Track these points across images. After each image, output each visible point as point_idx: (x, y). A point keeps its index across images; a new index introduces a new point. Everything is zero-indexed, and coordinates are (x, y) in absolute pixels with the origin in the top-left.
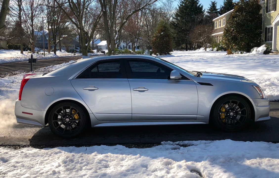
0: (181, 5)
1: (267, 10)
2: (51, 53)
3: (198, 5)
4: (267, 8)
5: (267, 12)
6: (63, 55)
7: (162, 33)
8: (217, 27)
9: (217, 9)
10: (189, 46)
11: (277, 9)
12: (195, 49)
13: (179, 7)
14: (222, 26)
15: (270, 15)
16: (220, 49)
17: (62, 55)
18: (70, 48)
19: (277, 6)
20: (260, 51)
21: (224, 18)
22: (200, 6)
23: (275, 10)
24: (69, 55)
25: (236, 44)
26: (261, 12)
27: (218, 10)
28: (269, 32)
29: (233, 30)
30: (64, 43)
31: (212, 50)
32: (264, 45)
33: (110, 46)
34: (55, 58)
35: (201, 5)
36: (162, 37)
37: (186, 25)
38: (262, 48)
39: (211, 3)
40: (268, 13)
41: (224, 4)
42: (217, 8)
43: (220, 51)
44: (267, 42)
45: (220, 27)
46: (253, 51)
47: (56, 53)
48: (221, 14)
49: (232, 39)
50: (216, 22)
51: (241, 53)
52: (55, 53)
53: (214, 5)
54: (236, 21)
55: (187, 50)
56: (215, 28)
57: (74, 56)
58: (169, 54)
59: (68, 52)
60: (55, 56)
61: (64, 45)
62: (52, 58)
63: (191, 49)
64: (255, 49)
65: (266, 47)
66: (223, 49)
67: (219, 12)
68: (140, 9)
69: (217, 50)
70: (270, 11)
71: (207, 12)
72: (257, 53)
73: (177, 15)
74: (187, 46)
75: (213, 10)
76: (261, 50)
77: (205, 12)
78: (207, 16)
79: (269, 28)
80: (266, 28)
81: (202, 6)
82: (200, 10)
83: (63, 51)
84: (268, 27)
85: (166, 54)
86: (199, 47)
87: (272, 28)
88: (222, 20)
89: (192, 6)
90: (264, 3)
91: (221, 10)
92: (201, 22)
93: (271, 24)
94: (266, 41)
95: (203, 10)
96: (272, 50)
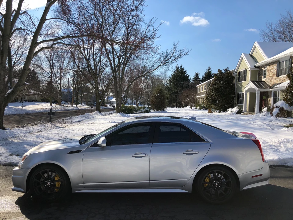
0: (173, 74)
1: (239, 80)
2: (74, 105)
3: (186, 75)
4: (239, 78)
5: (239, 82)
6: (83, 107)
7: (159, 94)
8: (199, 91)
9: (200, 78)
10: (178, 104)
11: (247, 80)
12: (183, 107)
13: (172, 75)
14: (203, 91)
15: (241, 85)
16: (202, 108)
17: (82, 107)
18: (89, 103)
19: (247, 77)
20: (234, 111)
21: (205, 85)
22: (187, 76)
23: (246, 80)
24: (88, 108)
25: (215, 105)
26: (234, 81)
27: (200, 79)
28: (240, 97)
29: (213, 94)
30: (85, 99)
31: (196, 109)
32: (237, 107)
33: (118, 103)
34: (76, 110)
35: (188, 75)
36: (158, 97)
37: (176, 89)
38: (236, 109)
39: (195, 74)
40: (240, 82)
41: (205, 75)
42: (200, 77)
43: (202, 109)
44: (239, 104)
45: (202, 91)
46: (228, 111)
47: (78, 106)
48: (203, 82)
49: (212, 101)
50: (199, 88)
51: (219, 112)
52: (77, 106)
53: (197, 75)
54: (215, 88)
55: (176, 108)
56: (199, 92)
57: (91, 109)
58: (164, 110)
59: (88, 105)
60: (76, 109)
61: (84, 100)
62: (74, 109)
63: (179, 107)
64: (230, 109)
65: (238, 108)
66: (204, 108)
67: (201, 80)
68: (142, 76)
69: (200, 109)
70: (241, 81)
71: (192, 80)
72: (232, 113)
73: (170, 81)
74: (176, 104)
75: (197, 79)
76: (235, 111)
77: (191, 80)
78: (192, 83)
79: (241, 94)
80: (238, 94)
81: (189, 76)
82: (187, 78)
83: (84, 104)
84: (240, 93)
85: (161, 110)
86: (186, 106)
87: (243, 94)
88: (203, 86)
89: (181, 75)
90: (237, 75)
91: (203, 79)
92: (188, 87)
93: (242, 91)
94: (238, 103)
95: (189, 78)
96: (243, 111)
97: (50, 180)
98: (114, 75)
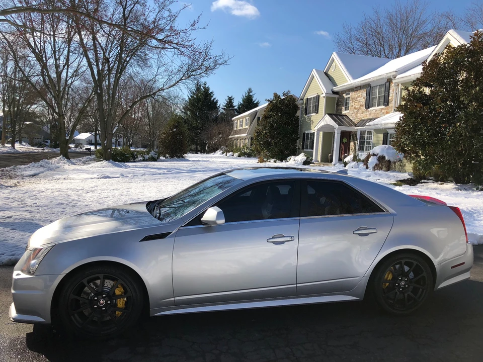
0: (192, 97)
1: (306, 111)
2: (6, 145)
3: (212, 99)
4: (306, 109)
5: (306, 114)
6: (25, 149)
7: (175, 130)
8: (237, 128)
9: (234, 106)
10: (199, 148)
11: (319, 112)
12: (209, 152)
13: (189, 99)
14: (244, 127)
15: (310, 119)
17: (23, 149)
18: (35, 141)
19: (319, 108)
20: (299, 160)
21: (247, 118)
22: (215, 101)
23: (317, 113)
24: (35, 151)
25: (269, 150)
26: (298, 113)
27: (235, 108)
28: (307, 139)
29: (266, 133)
30: (27, 133)
31: (233, 156)
32: (303, 154)
33: (105, 142)
34: (13, 153)
35: (216, 99)
36: (174, 135)
37: (197, 121)
38: (301, 157)
39: (227, 98)
40: (308, 115)
41: (243, 101)
42: (234, 104)
43: (243, 157)
44: (305, 150)
45: (241, 128)
46: (290, 160)
47: (15, 146)
48: (240, 113)
49: (264, 144)
50: (236, 121)
51: (275, 162)
52: (13, 146)
53: (230, 101)
54: (270, 122)
55: (197, 153)
56: (235, 129)
57: (42, 152)
58: (183, 157)
59: (33, 145)
60: (12, 151)
61: (26, 136)
62: (8, 152)
63: (203, 151)
64: (293, 157)
65: (305, 156)
66: (246, 154)
67: (236, 109)
68: (150, 95)
69: (239, 156)
70: (310, 113)
71: (222, 108)
72: (296, 163)
73: (186, 108)
74: (197, 148)
75: (229, 107)
76: (301, 160)
77: (220, 108)
78: (222, 113)
79: (308, 134)
80: (304, 134)
81: (217, 101)
82: (213, 105)
83: (24, 144)
84: (307, 132)
85: (179, 157)
86: (213, 150)
87: (314, 134)
88: (244, 119)
89: (205, 99)
90: (302, 104)
91: (239, 108)
92: (216, 119)
93: (311, 129)
94: (303, 148)
95: (218, 105)
96: (312, 160)
97: (104, 296)
98: (99, 91)
